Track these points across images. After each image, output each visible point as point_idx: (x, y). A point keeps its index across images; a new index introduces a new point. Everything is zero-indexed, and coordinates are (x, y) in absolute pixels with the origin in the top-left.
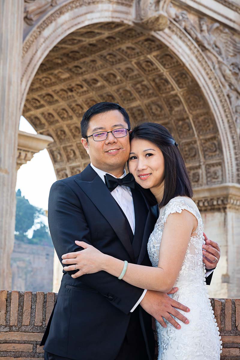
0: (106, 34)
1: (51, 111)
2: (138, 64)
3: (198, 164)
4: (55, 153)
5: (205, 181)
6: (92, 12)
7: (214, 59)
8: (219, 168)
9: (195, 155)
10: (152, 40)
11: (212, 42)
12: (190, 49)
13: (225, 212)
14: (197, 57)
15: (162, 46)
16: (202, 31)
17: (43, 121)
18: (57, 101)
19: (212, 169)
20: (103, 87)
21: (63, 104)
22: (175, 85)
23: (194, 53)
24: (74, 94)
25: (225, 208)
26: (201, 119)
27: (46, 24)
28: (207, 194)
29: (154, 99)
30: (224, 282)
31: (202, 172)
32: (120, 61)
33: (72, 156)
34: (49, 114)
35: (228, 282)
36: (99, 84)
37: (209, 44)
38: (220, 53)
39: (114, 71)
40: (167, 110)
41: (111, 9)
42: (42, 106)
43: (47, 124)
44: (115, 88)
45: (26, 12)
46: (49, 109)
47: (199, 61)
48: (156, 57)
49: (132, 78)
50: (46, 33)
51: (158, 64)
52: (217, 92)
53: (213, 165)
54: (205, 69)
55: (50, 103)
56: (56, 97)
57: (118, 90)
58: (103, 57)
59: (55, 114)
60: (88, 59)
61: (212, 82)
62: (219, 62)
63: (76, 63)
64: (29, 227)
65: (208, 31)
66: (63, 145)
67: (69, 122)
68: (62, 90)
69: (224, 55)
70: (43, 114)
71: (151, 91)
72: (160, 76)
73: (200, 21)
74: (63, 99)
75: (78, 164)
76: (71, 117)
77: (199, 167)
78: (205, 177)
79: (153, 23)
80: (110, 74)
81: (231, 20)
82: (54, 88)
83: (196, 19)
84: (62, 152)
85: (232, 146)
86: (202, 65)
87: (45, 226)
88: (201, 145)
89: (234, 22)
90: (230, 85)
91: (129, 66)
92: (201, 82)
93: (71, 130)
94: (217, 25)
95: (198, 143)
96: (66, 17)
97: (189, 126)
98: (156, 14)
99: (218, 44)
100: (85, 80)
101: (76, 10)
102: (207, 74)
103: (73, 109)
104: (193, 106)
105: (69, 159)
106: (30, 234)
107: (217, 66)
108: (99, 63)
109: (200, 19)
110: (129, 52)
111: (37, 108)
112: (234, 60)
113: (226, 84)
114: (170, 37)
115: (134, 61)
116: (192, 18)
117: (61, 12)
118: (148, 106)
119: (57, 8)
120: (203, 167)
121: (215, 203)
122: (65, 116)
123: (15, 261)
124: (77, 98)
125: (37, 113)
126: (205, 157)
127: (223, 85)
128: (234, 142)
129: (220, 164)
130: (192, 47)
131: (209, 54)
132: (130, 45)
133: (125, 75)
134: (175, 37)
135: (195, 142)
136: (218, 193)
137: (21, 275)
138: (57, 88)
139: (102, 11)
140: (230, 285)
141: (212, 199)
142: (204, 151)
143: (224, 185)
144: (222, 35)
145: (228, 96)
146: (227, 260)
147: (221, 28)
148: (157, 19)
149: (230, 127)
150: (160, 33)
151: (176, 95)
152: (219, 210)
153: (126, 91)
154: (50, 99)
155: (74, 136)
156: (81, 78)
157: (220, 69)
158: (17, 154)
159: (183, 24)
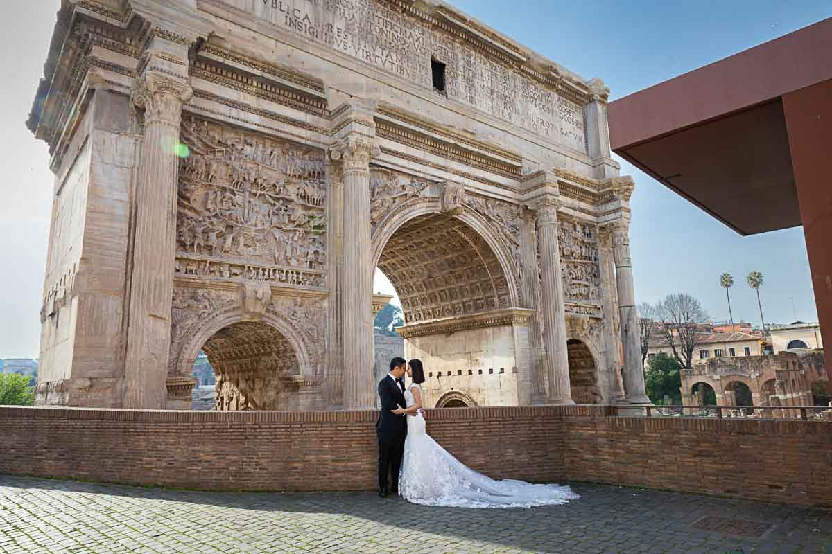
0: (425, 219)
1: (394, 262)
2: (447, 232)
3: (492, 294)
4: (400, 289)
5: (498, 306)
6: (413, 211)
7: (497, 225)
8: (506, 297)
9: (490, 289)
10: (454, 219)
11: (495, 215)
12: (481, 222)
13: (512, 326)
14: (485, 226)
15: (461, 223)
16: (488, 208)
17: (390, 268)
18: (397, 256)
19: (503, 297)
20: (426, 247)
21: (402, 258)
22: (473, 245)
23: (483, 224)
24: (408, 251)
25: (512, 324)
26: (492, 264)
27: (385, 224)
28: (499, 315)
29: (460, 253)
30: (513, 372)
31: (496, 299)
32: (436, 231)
33: (411, 290)
34: (393, 264)
35: (516, 372)
36: (424, 245)
37: (493, 216)
38: (502, 221)
39: (433, 237)
40: (469, 259)
41: (425, 206)
42: (388, 259)
43: (392, 270)
44: (434, 247)
45: (372, 218)
46: (393, 261)
47: (487, 229)
48: (458, 228)
49: (444, 241)
50: (385, 230)
51: (460, 233)
52: (501, 247)
53: (502, 295)
54: (491, 233)
55: (393, 257)
56: (396, 253)
57: (436, 249)
58: (425, 230)
59: (397, 264)
60: (415, 232)
61: (497, 241)
62: (501, 227)
63: (408, 234)
64: (389, 323)
65: (492, 207)
66: (404, 284)
67: (407, 268)
68: (401, 249)
69: (504, 222)
70: (389, 264)
71: (458, 248)
72: (463, 239)
73: (486, 202)
74: (401, 254)
75: (415, 295)
76: (408, 266)
77: (494, 296)
78: (498, 303)
79: (453, 211)
80: (431, 239)
81: (508, 197)
82: (394, 248)
83: (484, 200)
84: (404, 287)
85: (513, 281)
86: (489, 231)
87: (401, 320)
88: (494, 281)
89: (511, 198)
90: (511, 240)
91: (442, 234)
92: (490, 243)
93: (408, 274)
94: (498, 202)
95: (492, 280)
96: (397, 217)
97: (485, 268)
98: (454, 206)
99: (500, 215)
100: (414, 243)
101: (403, 212)
102: (493, 236)
103: (409, 261)
104: (486, 257)
105: (409, 292)
106: (390, 327)
107: (500, 229)
108: (422, 233)
109: (487, 200)
110: (441, 226)
111: (385, 260)
112: (512, 223)
113: (508, 241)
114: (466, 216)
115: (445, 231)
116: (481, 200)
117: (394, 215)
118: (457, 258)
119: (391, 213)
120: (497, 296)
121: (505, 320)
122: (404, 265)
123: (380, 351)
124: (410, 253)
125: (385, 263)
126: (497, 289)
127: (505, 242)
128: (515, 279)
129: (506, 294)
130: (482, 220)
131: (494, 223)
132: (440, 222)
133: (440, 239)
134: (469, 216)
135: (490, 280)
136: (506, 314)
137: (385, 362)
138: (397, 248)
139: (420, 208)
140: (518, 374)
141: (503, 318)
142: (496, 286)
143: (510, 308)
144: (503, 208)
145: (510, 248)
146: (515, 358)
147: (502, 203)
148: (456, 209)
149: (512, 269)
150: (461, 216)
151: (474, 251)
152: (508, 325)
153: (442, 249)
154: (393, 255)
155: (411, 277)
156: (411, 242)
157: (503, 231)
158: (373, 307)
159: (475, 206)
